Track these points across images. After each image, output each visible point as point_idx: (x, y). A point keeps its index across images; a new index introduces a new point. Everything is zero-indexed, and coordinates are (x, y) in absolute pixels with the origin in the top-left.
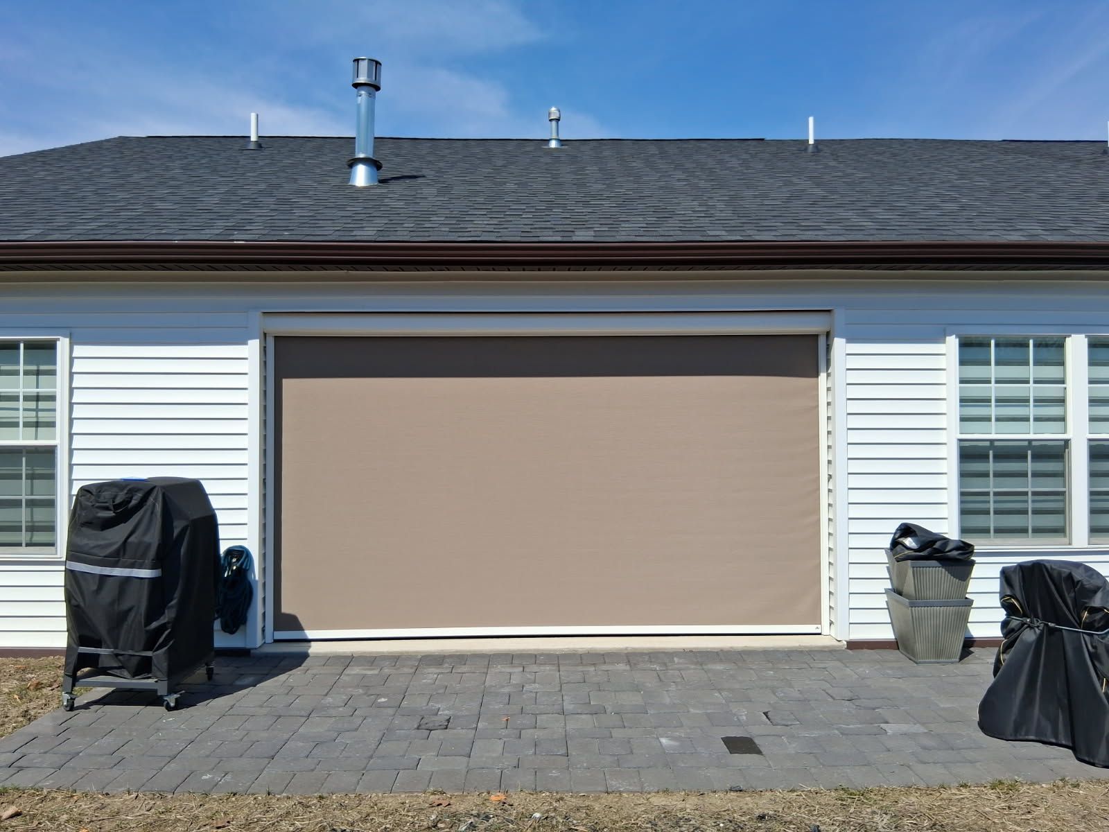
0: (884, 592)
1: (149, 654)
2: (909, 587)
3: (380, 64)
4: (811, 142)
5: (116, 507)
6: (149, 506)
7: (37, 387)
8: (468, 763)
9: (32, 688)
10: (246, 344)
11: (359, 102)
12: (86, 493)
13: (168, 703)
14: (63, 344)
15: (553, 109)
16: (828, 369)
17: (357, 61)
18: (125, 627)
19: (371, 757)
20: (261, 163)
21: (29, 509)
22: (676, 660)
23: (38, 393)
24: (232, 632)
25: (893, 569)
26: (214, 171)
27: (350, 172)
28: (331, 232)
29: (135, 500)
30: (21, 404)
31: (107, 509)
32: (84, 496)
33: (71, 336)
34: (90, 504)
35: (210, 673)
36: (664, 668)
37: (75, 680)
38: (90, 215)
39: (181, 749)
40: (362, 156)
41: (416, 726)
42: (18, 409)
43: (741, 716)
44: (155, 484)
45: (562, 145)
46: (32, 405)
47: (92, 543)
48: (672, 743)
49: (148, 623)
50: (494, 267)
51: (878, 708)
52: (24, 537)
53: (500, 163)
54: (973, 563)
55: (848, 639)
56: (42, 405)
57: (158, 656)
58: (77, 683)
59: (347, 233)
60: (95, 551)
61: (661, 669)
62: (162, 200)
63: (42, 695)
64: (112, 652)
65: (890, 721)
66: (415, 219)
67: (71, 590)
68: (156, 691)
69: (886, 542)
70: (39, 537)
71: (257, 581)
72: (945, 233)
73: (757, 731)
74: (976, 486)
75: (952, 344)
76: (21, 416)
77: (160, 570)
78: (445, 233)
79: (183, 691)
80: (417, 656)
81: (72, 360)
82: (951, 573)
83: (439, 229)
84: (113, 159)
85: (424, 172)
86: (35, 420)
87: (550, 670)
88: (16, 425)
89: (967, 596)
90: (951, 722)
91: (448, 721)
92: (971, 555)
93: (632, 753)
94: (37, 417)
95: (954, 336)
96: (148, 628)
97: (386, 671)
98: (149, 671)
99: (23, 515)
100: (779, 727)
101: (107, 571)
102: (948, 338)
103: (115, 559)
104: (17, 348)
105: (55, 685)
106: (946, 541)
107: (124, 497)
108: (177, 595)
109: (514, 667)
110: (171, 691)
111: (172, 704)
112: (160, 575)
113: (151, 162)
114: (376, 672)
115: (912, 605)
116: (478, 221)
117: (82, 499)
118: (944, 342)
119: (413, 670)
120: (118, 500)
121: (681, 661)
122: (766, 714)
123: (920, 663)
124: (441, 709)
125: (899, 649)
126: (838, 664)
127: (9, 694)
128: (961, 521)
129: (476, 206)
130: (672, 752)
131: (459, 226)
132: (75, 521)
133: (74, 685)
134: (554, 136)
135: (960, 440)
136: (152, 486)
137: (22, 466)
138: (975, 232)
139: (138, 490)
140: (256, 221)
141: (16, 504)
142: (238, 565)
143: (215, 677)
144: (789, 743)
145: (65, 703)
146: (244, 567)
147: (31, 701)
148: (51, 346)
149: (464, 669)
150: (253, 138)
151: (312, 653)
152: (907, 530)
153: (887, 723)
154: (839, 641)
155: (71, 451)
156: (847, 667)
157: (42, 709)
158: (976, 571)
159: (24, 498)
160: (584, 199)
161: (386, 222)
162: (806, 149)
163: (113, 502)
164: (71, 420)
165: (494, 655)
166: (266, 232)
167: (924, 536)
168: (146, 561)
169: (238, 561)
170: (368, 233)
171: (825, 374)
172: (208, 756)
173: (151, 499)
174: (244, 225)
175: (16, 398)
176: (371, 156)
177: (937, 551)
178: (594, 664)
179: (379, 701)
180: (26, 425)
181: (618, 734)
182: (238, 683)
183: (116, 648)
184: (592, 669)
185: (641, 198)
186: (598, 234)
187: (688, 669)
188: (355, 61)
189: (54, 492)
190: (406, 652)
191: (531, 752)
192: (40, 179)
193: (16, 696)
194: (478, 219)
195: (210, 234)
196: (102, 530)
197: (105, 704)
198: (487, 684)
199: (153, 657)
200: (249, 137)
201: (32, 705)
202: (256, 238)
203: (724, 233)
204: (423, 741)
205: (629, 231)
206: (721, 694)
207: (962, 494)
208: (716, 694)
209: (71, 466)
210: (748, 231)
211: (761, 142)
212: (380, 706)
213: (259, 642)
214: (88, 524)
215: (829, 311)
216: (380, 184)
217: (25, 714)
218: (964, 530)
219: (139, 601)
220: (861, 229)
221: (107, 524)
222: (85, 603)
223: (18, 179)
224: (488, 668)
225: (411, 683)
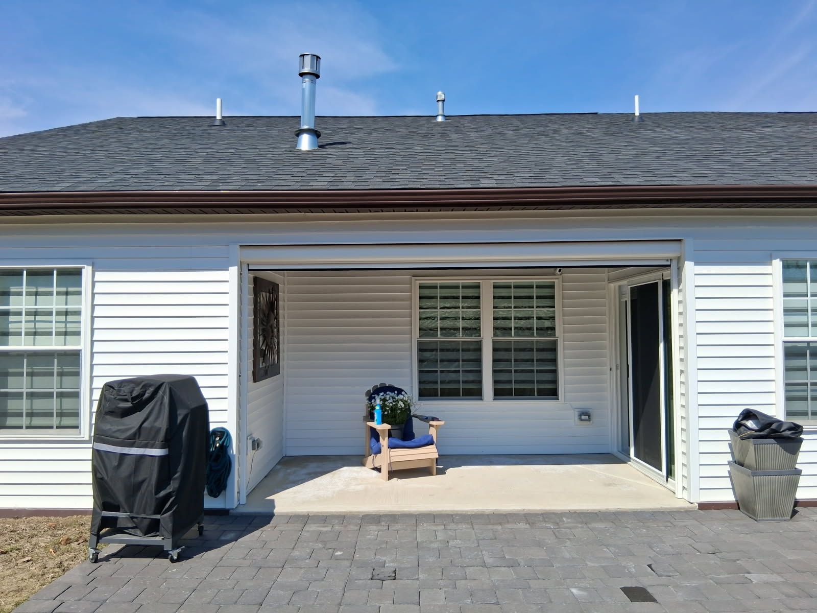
0: (727, 463)
1: (158, 517)
2: (751, 459)
3: (320, 58)
4: (637, 114)
5: (133, 399)
6: (159, 398)
7: (66, 304)
8: (420, 610)
9: (63, 543)
10: (228, 270)
11: (304, 87)
12: (109, 387)
13: (172, 557)
14: (87, 271)
15: (440, 93)
16: (679, 286)
17: (303, 56)
18: (139, 494)
19: (340, 604)
20: (227, 135)
21: (59, 400)
22: (565, 519)
23: (67, 309)
24: (216, 497)
25: (736, 445)
26: (193, 140)
27: (297, 141)
28: (293, 183)
29: (148, 393)
30: (54, 318)
31: (126, 400)
32: (108, 390)
33: (93, 265)
34: (113, 397)
35: (201, 530)
36: (557, 527)
37: (99, 537)
38: (107, 172)
39: (187, 596)
40: (306, 127)
41: (370, 576)
42: (52, 322)
43: (631, 568)
44: (163, 381)
45: (446, 120)
46: (62, 318)
47: (115, 428)
48: (581, 593)
49: (157, 492)
50: (417, 208)
51: (738, 560)
52: (55, 421)
53: (404, 132)
54: (801, 440)
55: (699, 502)
56: (70, 318)
57: (165, 518)
58: (100, 541)
59: (307, 184)
60: (117, 434)
61: (555, 527)
62: (160, 161)
63: (72, 549)
64: (129, 515)
65: (751, 571)
66: (354, 173)
67: (96, 465)
68: (162, 546)
69: (730, 424)
70: (66, 421)
71: (234, 455)
72: (772, 179)
73: (647, 581)
74: (798, 378)
75: (777, 265)
76: (54, 327)
77: (167, 449)
78: (380, 183)
79: (184, 547)
80: (359, 515)
81: (93, 283)
82: (784, 449)
83: (375, 180)
84: (116, 133)
85: (350, 139)
86: (64, 330)
87: (466, 528)
88: (50, 334)
89: (797, 466)
90: (802, 572)
91: (395, 572)
92: (801, 434)
93: (551, 602)
94: (66, 327)
95: (779, 260)
96: (157, 496)
97: (337, 528)
98: (158, 530)
99: (54, 404)
100: (664, 577)
101: (126, 450)
102: (774, 261)
103: (132, 441)
104: (52, 274)
105: (81, 541)
106: (780, 423)
107: (139, 391)
108: (180, 468)
109: (437, 525)
110: (175, 547)
111: (175, 558)
112: (167, 453)
113: (146, 135)
114: (329, 529)
115: (754, 475)
116: (402, 174)
117: (106, 393)
118: (771, 264)
119: (358, 527)
120: (135, 394)
121: (569, 520)
122: (650, 566)
123: (759, 520)
124: (387, 561)
125: (739, 509)
126: (696, 523)
127: (46, 547)
128: (787, 406)
129: (397, 163)
130: (584, 601)
131: (389, 178)
132: (101, 410)
133: (98, 542)
134: (440, 112)
135: (785, 342)
136: (161, 382)
137: (54, 366)
138: (794, 178)
139: (150, 386)
140: (233, 176)
141: (49, 395)
142: (221, 443)
143: (204, 533)
144: (676, 591)
145: (91, 557)
146: (225, 444)
147: (63, 554)
148: (78, 273)
149: (398, 526)
150: (219, 117)
151: (277, 513)
152: (748, 414)
153: (749, 573)
154: (692, 503)
155: (92, 354)
156: (704, 525)
157: (72, 561)
158: (804, 446)
159: (55, 391)
160: (477, 157)
161: (332, 175)
162: (633, 120)
163: (131, 395)
164: (93, 330)
165: (419, 515)
166: (244, 184)
167: (763, 419)
168: (157, 442)
169: (220, 439)
170: (321, 184)
171: (677, 290)
172: (209, 603)
173: (160, 393)
174: (227, 179)
175: (50, 313)
176: (313, 128)
177: (775, 431)
178: (500, 524)
179: (336, 554)
180: (58, 334)
181: (534, 584)
182: (223, 538)
183: (131, 512)
184: (499, 527)
185: (520, 155)
186: (498, 182)
187: (576, 527)
188: (301, 56)
189: (79, 387)
190: (350, 512)
191: (469, 601)
192: (65, 147)
193: (51, 550)
194: (401, 172)
195: (202, 186)
196: (122, 418)
197: (122, 557)
198: (419, 540)
199: (161, 520)
200: (215, 117)
201: (65, 557)
202: (237, 188)
203: (597, 180)
204: (378, 590)
205: (521, 180)
206: (608, 549)
207: (787, 385)
208: (605, 549)
209: (92, 366)
210: (616, 178)
211: (596, 115)
212: (337, 559)
213: (236, 504)
214: (111, 413)
215: (680, 240)
216: (320, 149)
217: (60, 565)
218: (789, 414)
219: (151, 474)
220: (705, 176)
221: (126, 413)
222: (108, 477)
223: (48, 147)
224: (416, 526)
225: (359, 539)
